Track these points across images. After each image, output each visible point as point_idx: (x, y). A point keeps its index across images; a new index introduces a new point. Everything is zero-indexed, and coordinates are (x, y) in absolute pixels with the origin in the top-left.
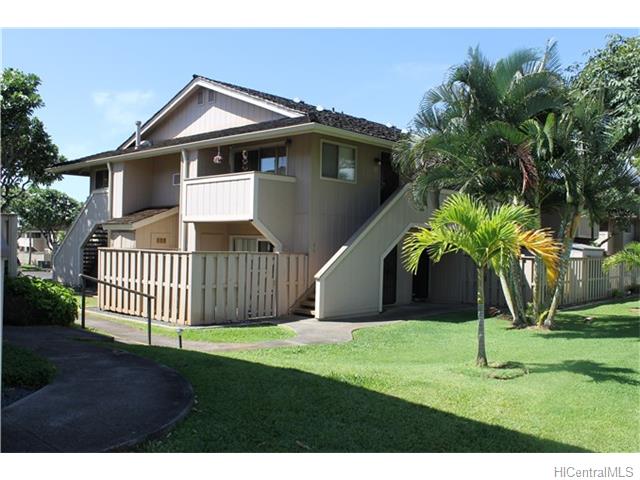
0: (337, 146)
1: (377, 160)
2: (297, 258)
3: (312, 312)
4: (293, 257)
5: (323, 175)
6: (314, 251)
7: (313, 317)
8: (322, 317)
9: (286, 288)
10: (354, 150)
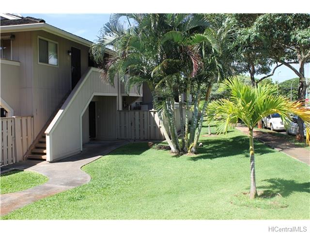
0: (47, 42)
1: (69, 52)
2: (27, 120)
3: (43, 157)
4: (24, 119)
5: (40, 62)
6: (37, 114)
7: (45, 160)
8: (52, 160)
9: (21, 141)
10: (56, 45)
